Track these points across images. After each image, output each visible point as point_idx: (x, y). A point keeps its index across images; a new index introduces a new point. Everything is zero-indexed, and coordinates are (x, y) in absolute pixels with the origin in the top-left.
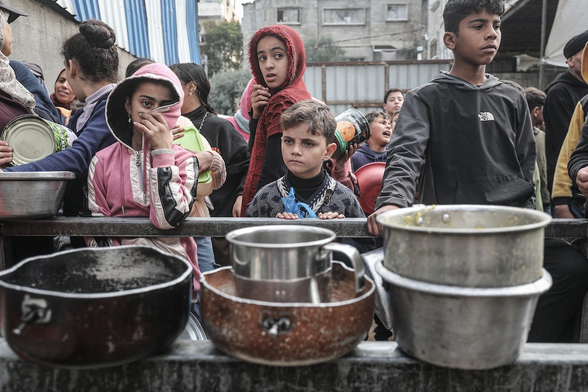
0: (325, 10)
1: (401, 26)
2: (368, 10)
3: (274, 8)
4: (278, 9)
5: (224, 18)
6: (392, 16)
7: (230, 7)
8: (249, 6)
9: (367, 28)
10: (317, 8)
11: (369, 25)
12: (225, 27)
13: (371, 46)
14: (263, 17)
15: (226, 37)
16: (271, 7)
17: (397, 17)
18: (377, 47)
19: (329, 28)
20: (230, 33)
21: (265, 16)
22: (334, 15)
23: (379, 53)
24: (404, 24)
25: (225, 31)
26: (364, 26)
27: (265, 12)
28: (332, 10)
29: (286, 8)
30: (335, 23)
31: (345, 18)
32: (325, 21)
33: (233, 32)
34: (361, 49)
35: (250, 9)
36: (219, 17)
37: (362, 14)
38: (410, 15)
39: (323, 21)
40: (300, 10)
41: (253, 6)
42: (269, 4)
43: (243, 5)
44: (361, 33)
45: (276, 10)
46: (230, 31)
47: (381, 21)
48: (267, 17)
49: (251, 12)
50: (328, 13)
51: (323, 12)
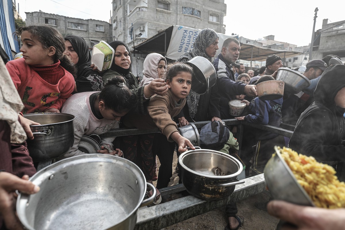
0: (68, 22)
1: (102, 34)
2: (87, 25)
6: (98, 29)
8: (29, 14)
9: (87, 32)
10: (65, 21)
11: (89, 31)
13: (90, 40)
16: (42, 17)
17: (100, 30)
18: (92, 41)
19: (71, 30)
21: (39, 20)
22: (73, 25)
23: (93, 43)
24: (103, 33)
26: (86, 31)
27: (39, 19)
28: (72, 23)
29: (50, 18)
30: (73, 28)
31: (78, 27)
32: (69, 27)
33: (19, 24)
35: (30, 16)
37: (85, 27)
38: (105, 30)
39: (68, 27)
40: (57, 20)
41: (31, 14)
42: (40, 15)
43: (26, 13)
44: (85, 34)
45: (44, 18)
47: (93, 31)
49: (31, 17)
50: (70, 24)
51: (67, 22)
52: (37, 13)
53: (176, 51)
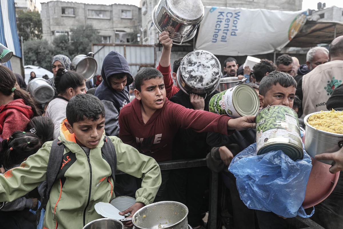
0: (88, 10)
1: (129, 21)
2: (111, 11)
3: (60, 7)
4: (62, 7)
5: (29, 9)
6: (124, 15)
7: (32, 3)
8: (44, 5)
9: (111, 21)
10: (84, 9)
11: (113, 20)
12: (30, 14)
13: (114, 30)
14: (53, 11)
15: (31, 20)
16: (58, 6)
17: (126, 17)
18: (117, 31)
19: (92, 20)
20: (34, 18)
21: (55, 11)
22: (93, 13)
23: (118, 34)
24: (130, 20)
25: (30, 17)
26: (110, 20)
27: (55, 9)
28: (92, 10)
29: (67, 7)
30: (94, 17)
31: (100, 15)
32: (89, 16)
33: (35, 17)
35: (46, 6)
36: (26, 8)
37: (108, 14)
38: (133, 16)
39: (88, 16)
40: (75, 9)
41: (47, 4)
42: (57, 4)
43: (41, 3)
44: (108, 23)
45: (61, 8)
46: (33, 17)
47: (118, 18)
48: (56, 11)
49: (46, 7)
50: (90, 12)
52: (53, 3)
53: (209, 42)
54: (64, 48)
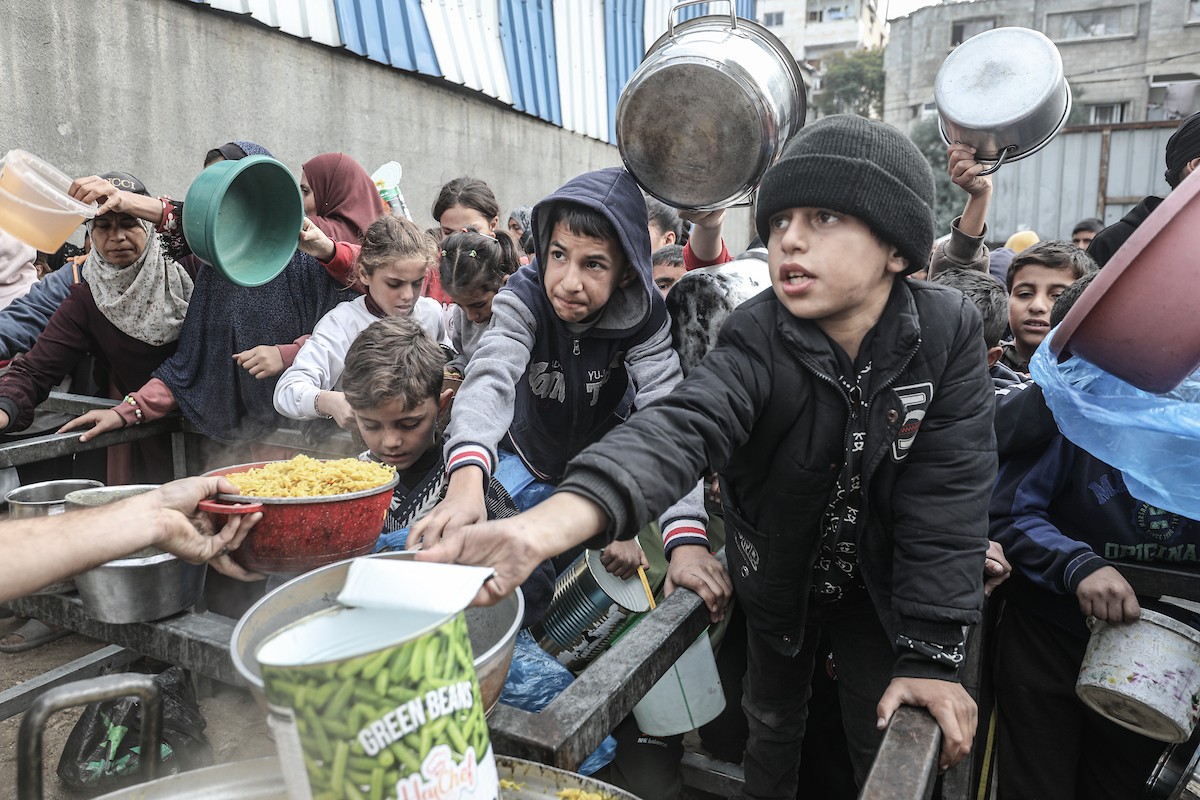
0: (1049, 15)
2: (1144, 6)
3: (948, 22)
4: (954, 22)
5: (862, 44)
7: (875, 24)
8: (901, 23)
9: (1140, 43)
10: (1033, 15)
11: (1146, 36)
12: (860, 61)
13: (1147, 78)
14: (925, 40)
15: (860, 78)
16: (942, 20)
18: (1157, 79)
20: (868, 71)
21: (929, 38)
22: (1069, 23)
25: (859, 68)
26: (1133, 39)
27: (929, 32)
28: (1064, 14)
29: (970, 20)
31: (1093, 27)
33: (871, 68)
34: (1122, 83)
35: (903, 28)
36: (853, 44)
37: (1130, 17)
40: (999, 20)
41: (908, 21)
42: (939, 16)
44: (1128, 52)
45: (950, 26)
46: (867, 67)
47: (1173, 26)
48: (933, 40)
49: (903, 32)
50: (1053, 23)
51: (1045, 19)
52: (926, 13)
54: (942, 159)
